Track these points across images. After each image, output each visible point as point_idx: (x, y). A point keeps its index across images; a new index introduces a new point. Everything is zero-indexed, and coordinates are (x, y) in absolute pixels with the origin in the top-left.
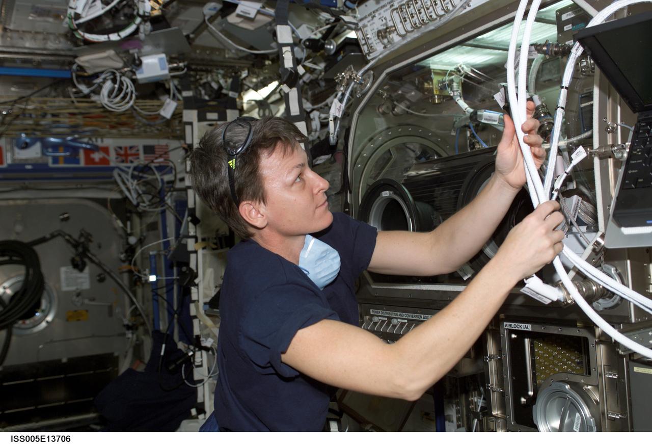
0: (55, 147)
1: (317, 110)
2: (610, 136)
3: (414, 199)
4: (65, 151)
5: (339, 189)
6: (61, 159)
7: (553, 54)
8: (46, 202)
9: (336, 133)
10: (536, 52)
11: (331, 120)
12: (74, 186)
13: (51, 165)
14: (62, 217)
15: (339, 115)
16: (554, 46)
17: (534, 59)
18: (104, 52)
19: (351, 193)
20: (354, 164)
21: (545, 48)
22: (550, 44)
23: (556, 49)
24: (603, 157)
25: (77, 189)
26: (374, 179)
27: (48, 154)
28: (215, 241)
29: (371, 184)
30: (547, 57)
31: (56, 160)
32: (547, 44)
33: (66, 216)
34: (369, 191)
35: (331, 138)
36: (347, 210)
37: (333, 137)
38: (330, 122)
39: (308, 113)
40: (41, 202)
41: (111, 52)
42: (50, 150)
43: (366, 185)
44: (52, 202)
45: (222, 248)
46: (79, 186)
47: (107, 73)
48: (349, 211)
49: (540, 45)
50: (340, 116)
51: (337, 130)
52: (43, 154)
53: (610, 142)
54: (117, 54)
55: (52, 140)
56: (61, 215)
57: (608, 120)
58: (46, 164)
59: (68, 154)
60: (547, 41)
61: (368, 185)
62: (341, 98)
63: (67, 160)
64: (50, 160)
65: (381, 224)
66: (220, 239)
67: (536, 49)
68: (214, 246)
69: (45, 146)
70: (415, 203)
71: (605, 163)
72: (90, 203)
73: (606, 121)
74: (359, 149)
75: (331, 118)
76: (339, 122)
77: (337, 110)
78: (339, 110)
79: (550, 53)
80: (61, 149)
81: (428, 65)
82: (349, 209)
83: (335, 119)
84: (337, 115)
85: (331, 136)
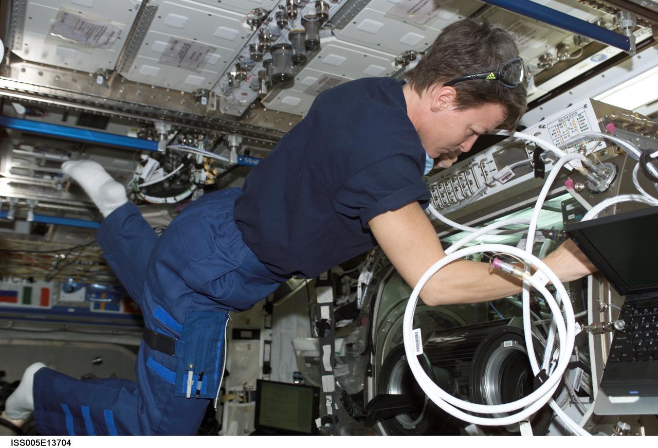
0: (98, 293)
1: (348, 275)
2: (602, 315)
3: (432, 364)
4: (107, 298)
5: (363, 351)
6: (103, 305)
7: (558, 239)
8: (80, 345)
9: (363, 298)
10: (544, 237)
11: (360, 287)
12: (111, 332)
13: (92, 310)
14: (95, 361)
15: (367, 282)
16: (559, 232)
17: (543, 243)
18: (159, 211)
19: (374, 354)
20: (379, 329)
21: (551, 234)
22: (555, 230)
23: (561, 235)
24: (597, 333)
25: (113, 335)
26: (396, 343)
27: (91, 299)
28: (242, 395)
29: (393, 348)
30: (554, 242)
31: (97, 305)
32: (553, 230)
33: (99, 360)
34: (391, 354)
35: (359, 303)
36: (370, 371)
37: (361, 302)
38: (358, 288)
39: (340, 278)
40: (76, 345)
41: (165, 212)
42: (93, 296)
43: (388, 348)
44: (87, 345)
45: (248, 401)
46: (115, 332)
47: (159, 230)
48: (371, 372)
49: (547, 230)
50: (367, 284)
51: (364, 296)
52: (87, 299)
53: (602, 320)
54: (170, 214)
55: (96, 286)
56: (95, 359)
57: (600, 301)
58: (88, 309)
59: (109, 300)
60: (553, 227)
61: (390, 348)
62: (370, 266)
63: (108, 306)
64: (92, 305)
65: (401, 386)
66: (247, 393)
67: (544, 234)
68: (241, 400)
69: (90, 291)
70: (432, 368)
71: (598, 339)
72: (123, 350)
73: (599, 302)
74: (384, 314)
75: (359, 285)
76: (367, 288)
77: (365, 278)
78: (367, 278)
79: (555, 238)
80: (104, 295)
81: (450, 242)
82: (371, 370)
83: (363, 285)
84: (365, 282)
85: (359, 301)
